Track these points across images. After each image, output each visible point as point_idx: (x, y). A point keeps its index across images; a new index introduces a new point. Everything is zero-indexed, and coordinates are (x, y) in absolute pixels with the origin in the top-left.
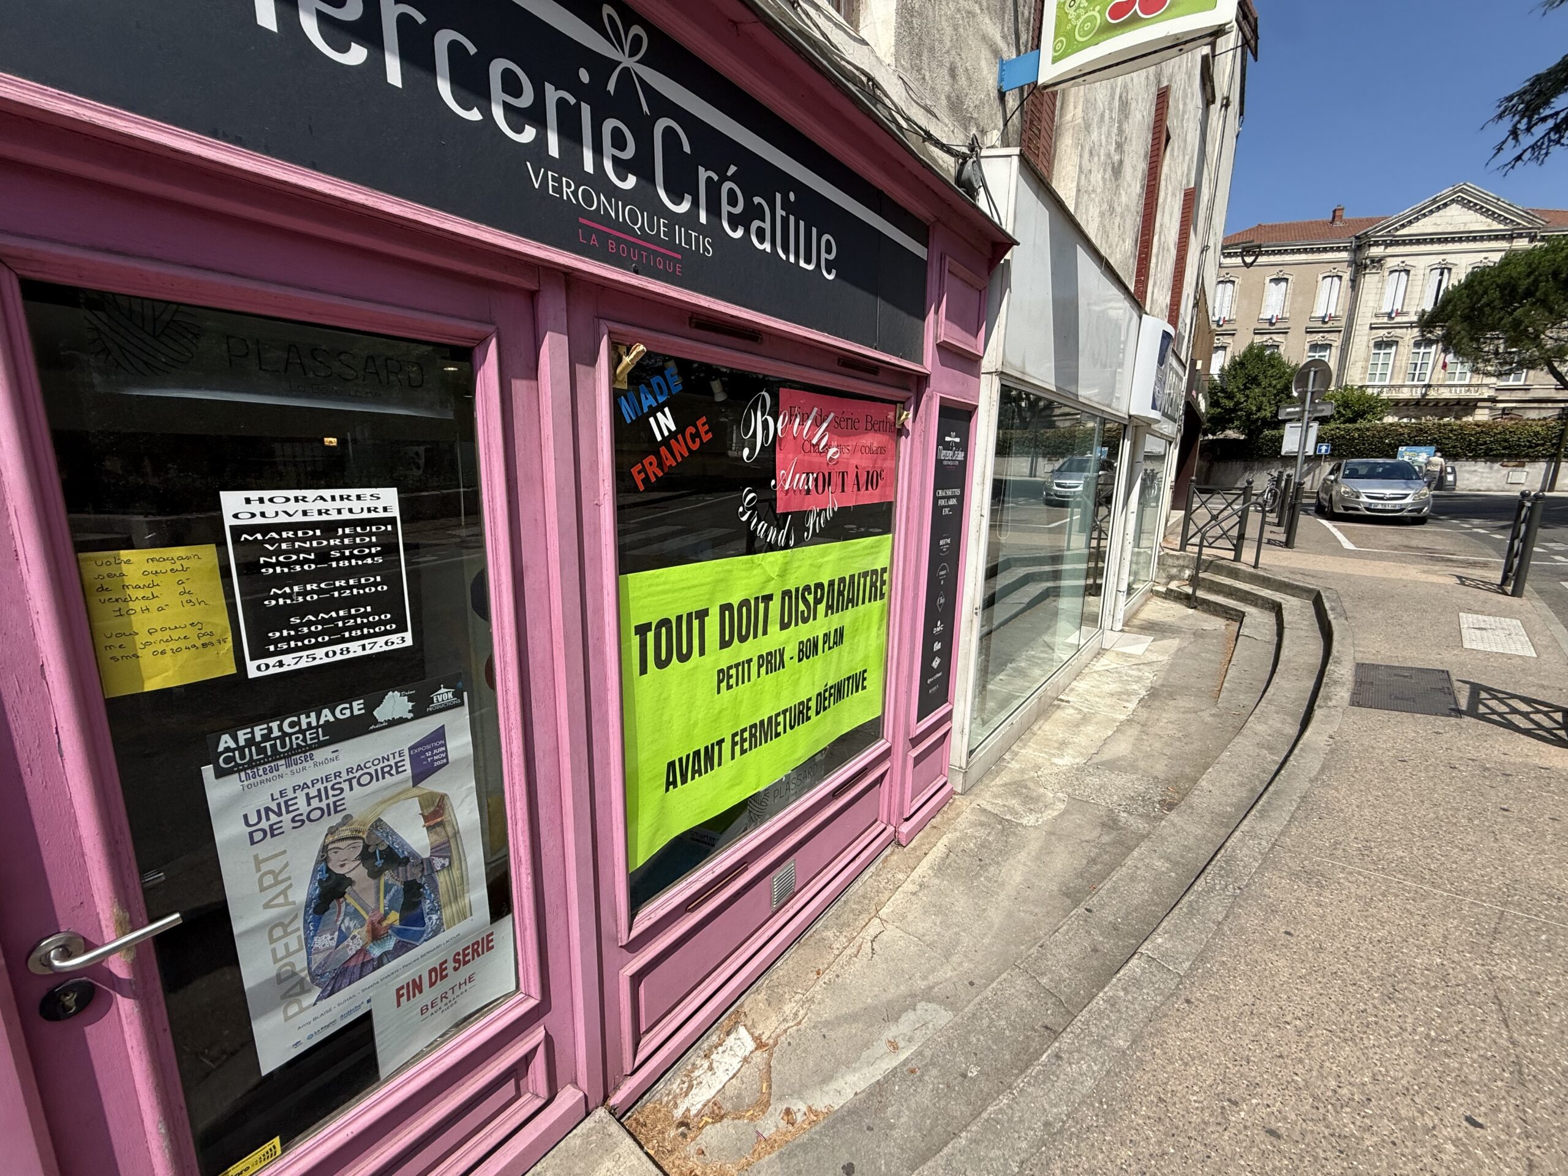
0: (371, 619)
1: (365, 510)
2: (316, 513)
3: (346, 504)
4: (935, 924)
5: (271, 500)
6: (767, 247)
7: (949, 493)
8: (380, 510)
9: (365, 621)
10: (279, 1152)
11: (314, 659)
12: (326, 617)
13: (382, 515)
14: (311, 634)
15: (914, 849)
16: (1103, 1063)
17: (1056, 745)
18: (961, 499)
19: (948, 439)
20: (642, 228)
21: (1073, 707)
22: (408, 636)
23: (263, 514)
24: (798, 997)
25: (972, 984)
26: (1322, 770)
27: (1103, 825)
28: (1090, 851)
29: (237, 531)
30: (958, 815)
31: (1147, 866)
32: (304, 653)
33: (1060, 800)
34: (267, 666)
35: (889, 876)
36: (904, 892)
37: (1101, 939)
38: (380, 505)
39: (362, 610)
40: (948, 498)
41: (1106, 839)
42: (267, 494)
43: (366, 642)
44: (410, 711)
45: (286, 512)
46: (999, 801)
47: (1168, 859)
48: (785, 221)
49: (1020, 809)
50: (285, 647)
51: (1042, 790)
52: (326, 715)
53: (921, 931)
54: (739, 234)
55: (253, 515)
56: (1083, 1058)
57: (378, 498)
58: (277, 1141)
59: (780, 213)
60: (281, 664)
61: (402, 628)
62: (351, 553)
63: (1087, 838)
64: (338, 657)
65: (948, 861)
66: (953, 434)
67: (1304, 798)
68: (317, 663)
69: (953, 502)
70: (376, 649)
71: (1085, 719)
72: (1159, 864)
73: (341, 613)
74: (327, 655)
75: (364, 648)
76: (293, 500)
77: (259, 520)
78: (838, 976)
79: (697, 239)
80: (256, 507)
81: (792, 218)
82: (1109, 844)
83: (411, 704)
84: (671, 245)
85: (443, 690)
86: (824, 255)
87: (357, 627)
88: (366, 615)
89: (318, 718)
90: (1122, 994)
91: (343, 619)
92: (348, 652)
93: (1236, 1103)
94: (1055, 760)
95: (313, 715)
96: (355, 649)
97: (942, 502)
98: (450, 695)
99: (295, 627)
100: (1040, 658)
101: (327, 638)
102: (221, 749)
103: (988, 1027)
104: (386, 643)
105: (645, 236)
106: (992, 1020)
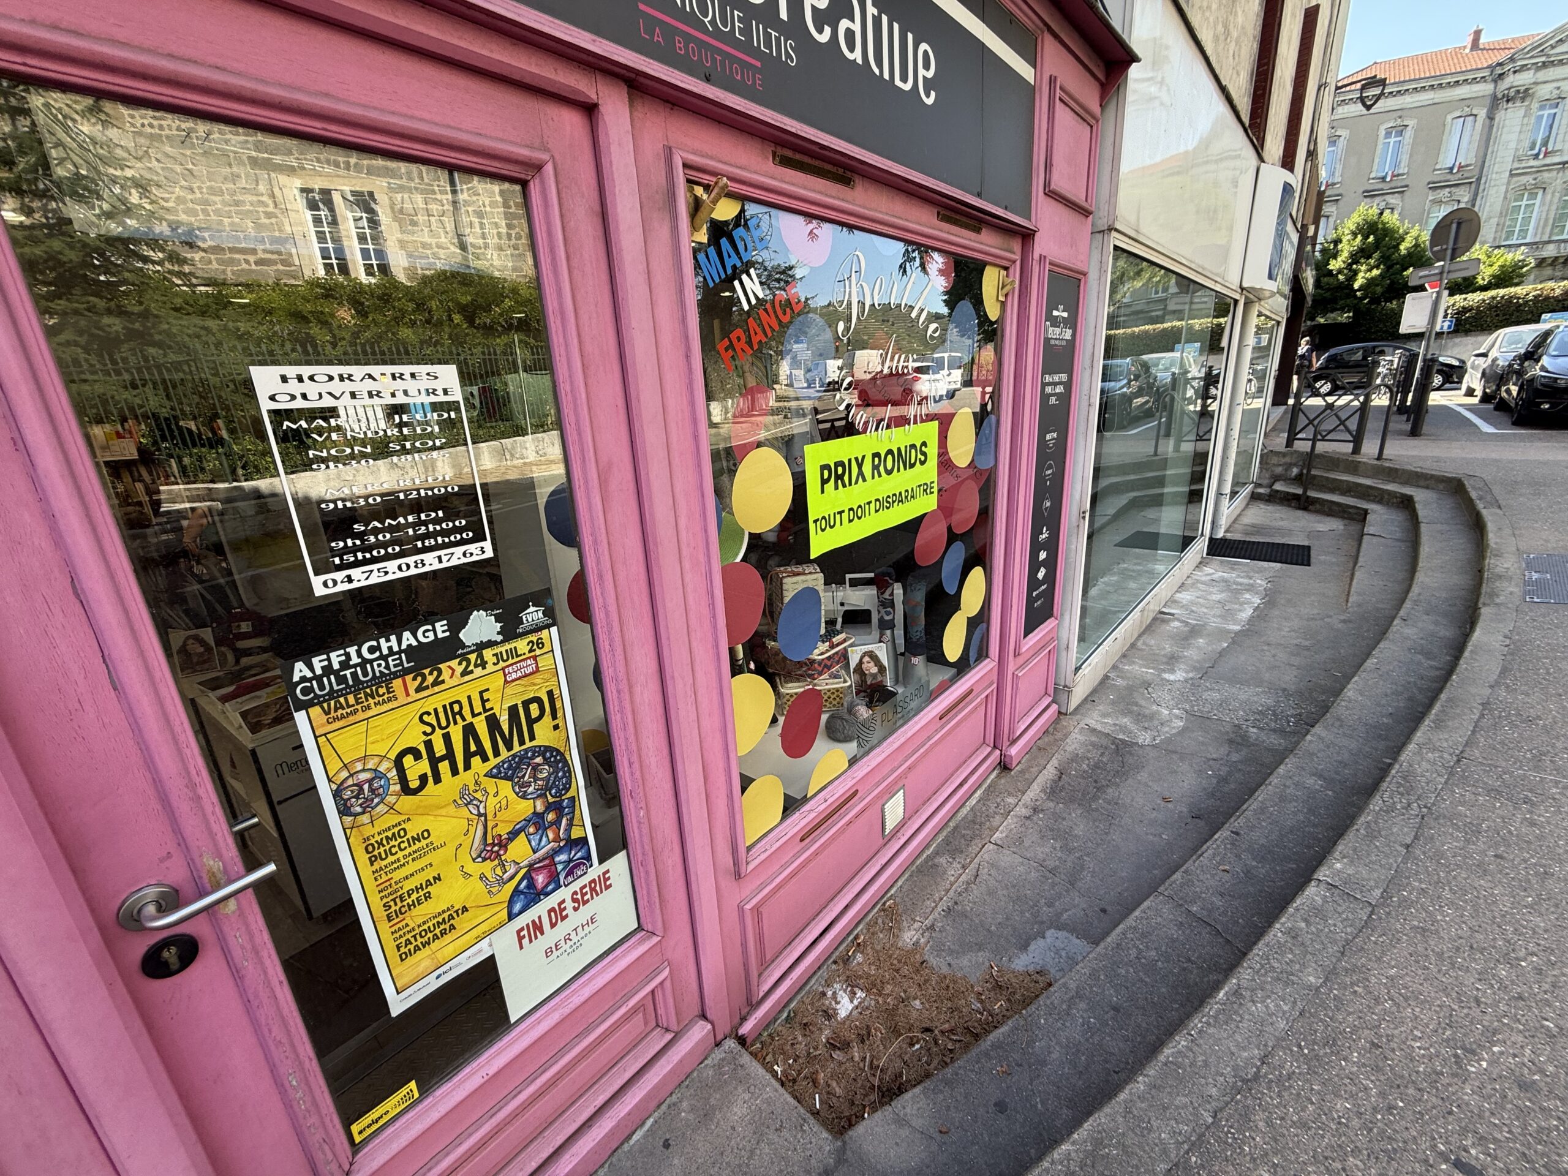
0: (444, 525)
1: (423, 392)
2: (366, 395)
3: (399, 384)
4: (1055, 849)
5: (311, 378)
6: (857, 56)
7: (1056, 378)
8: (440, 392)
9: (438, 528)
10: (416, 1095)
11: (386, 573)
12: (394, 523)
13: (442, 398)
14: (379, 545)
15: (1022, 772)
16: (1295, 1002)
17: (1165, 660)
18: (1068, 385)
19: (1055, 313)
20: (713, 22)
21: (1178, 620)
22: (487, 545)
23: (304, 396)
24: (917, 925)
25: (1104, 911)
26: (1504, 671)
27: (1231, 742)
28: (1219, 770)
29: (278, 415)
30: (1066, 736)
31: (1296, 785)
32: (375, 567)
33: (1177, 717)
34: (335, 583)
35: (999, 800)
36: (1016, 816)
37: (1254, 863)
38: (439, 385)
39: (433, 515)
40: (1055, 384)
41: (1235, 757)
42: (306, 371)
43: (442, 553)
44: (498, 633)
45: (330, 394)
46: (1109, 721)
47: (1320, 776)
48: (877, 21)
49: (1132, 726)
50: (352, 559)
51: (1155, 707)
52: (408, 639)
53: (1041, 856)
54: (824, 37)
55: (293, 397)
56: (1269, 997)
57: (436, 378)
58: (413, 1085)
59: (871, 10)
60: (350, 579)
61: (479, 537)
62: (413, 445)
63: (1214, 756)
64: (413, 571)
65: (1061, 784)
66: (1061, 307)
67: (1485, 705)
68: (390, 577)
69: (1060, 389)
70: (454, 562)
71: (1194, 631)
72: (1310, 781)
73: (410, 519)
74: (400, 568)
75: (440, 561)
76: (337, 378)
77: (299, 404)
78: (956, 903)
79: (778, 39)
80: (294, 387)
81: (885, 18)
82: (1241, 762)
83: (499, 625)
84: (747, 47)
85: (532, 609)
86: (922, 72)
87: (427, 535)
88: (437, 521)
89: (400, 644)
90: (1303, 925)
91: (413, 525)
92: (424, 565)
93: (1473, 1052)
94: (1166, 676)
95: (393, 638)
96: (431, 562)
97: (1049, 390)
98: (540, 614)
99: (361, 536)
100: (1133, 571)
101: (397, 549)
102: (296, 679)
103: (1137, 958)
104: (464, 554)
105: (717, 34)
106: (1140, 951)
